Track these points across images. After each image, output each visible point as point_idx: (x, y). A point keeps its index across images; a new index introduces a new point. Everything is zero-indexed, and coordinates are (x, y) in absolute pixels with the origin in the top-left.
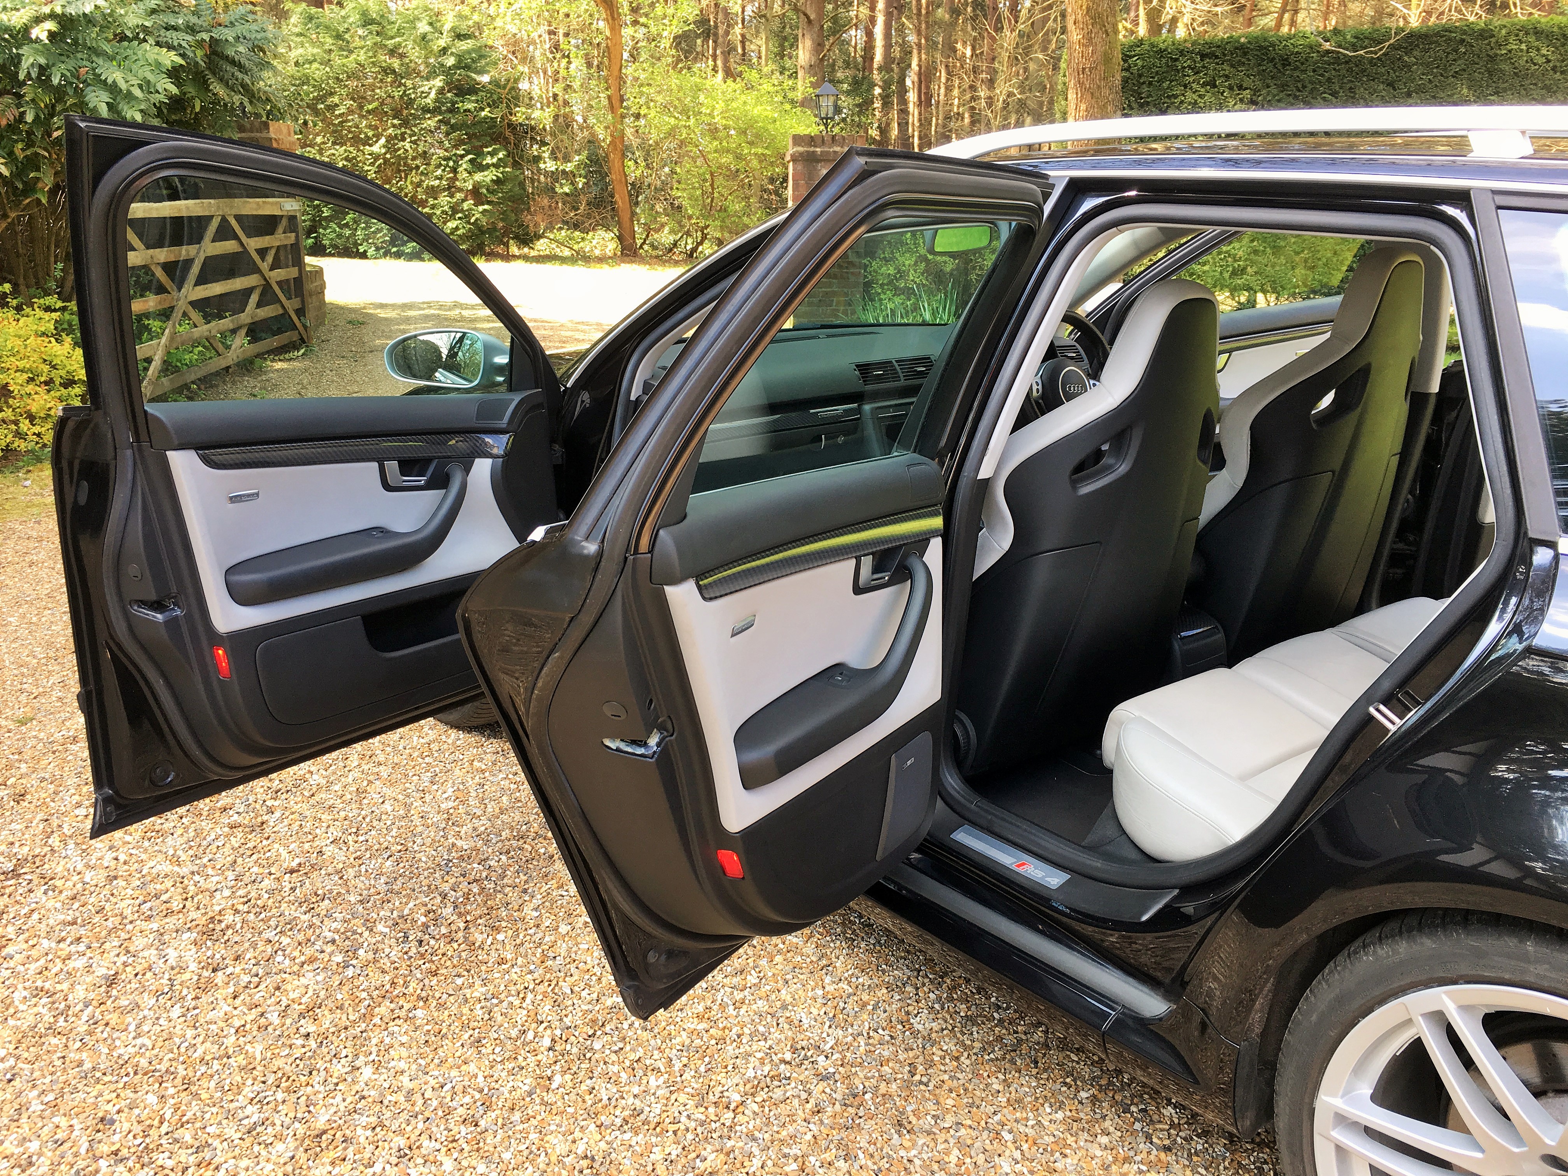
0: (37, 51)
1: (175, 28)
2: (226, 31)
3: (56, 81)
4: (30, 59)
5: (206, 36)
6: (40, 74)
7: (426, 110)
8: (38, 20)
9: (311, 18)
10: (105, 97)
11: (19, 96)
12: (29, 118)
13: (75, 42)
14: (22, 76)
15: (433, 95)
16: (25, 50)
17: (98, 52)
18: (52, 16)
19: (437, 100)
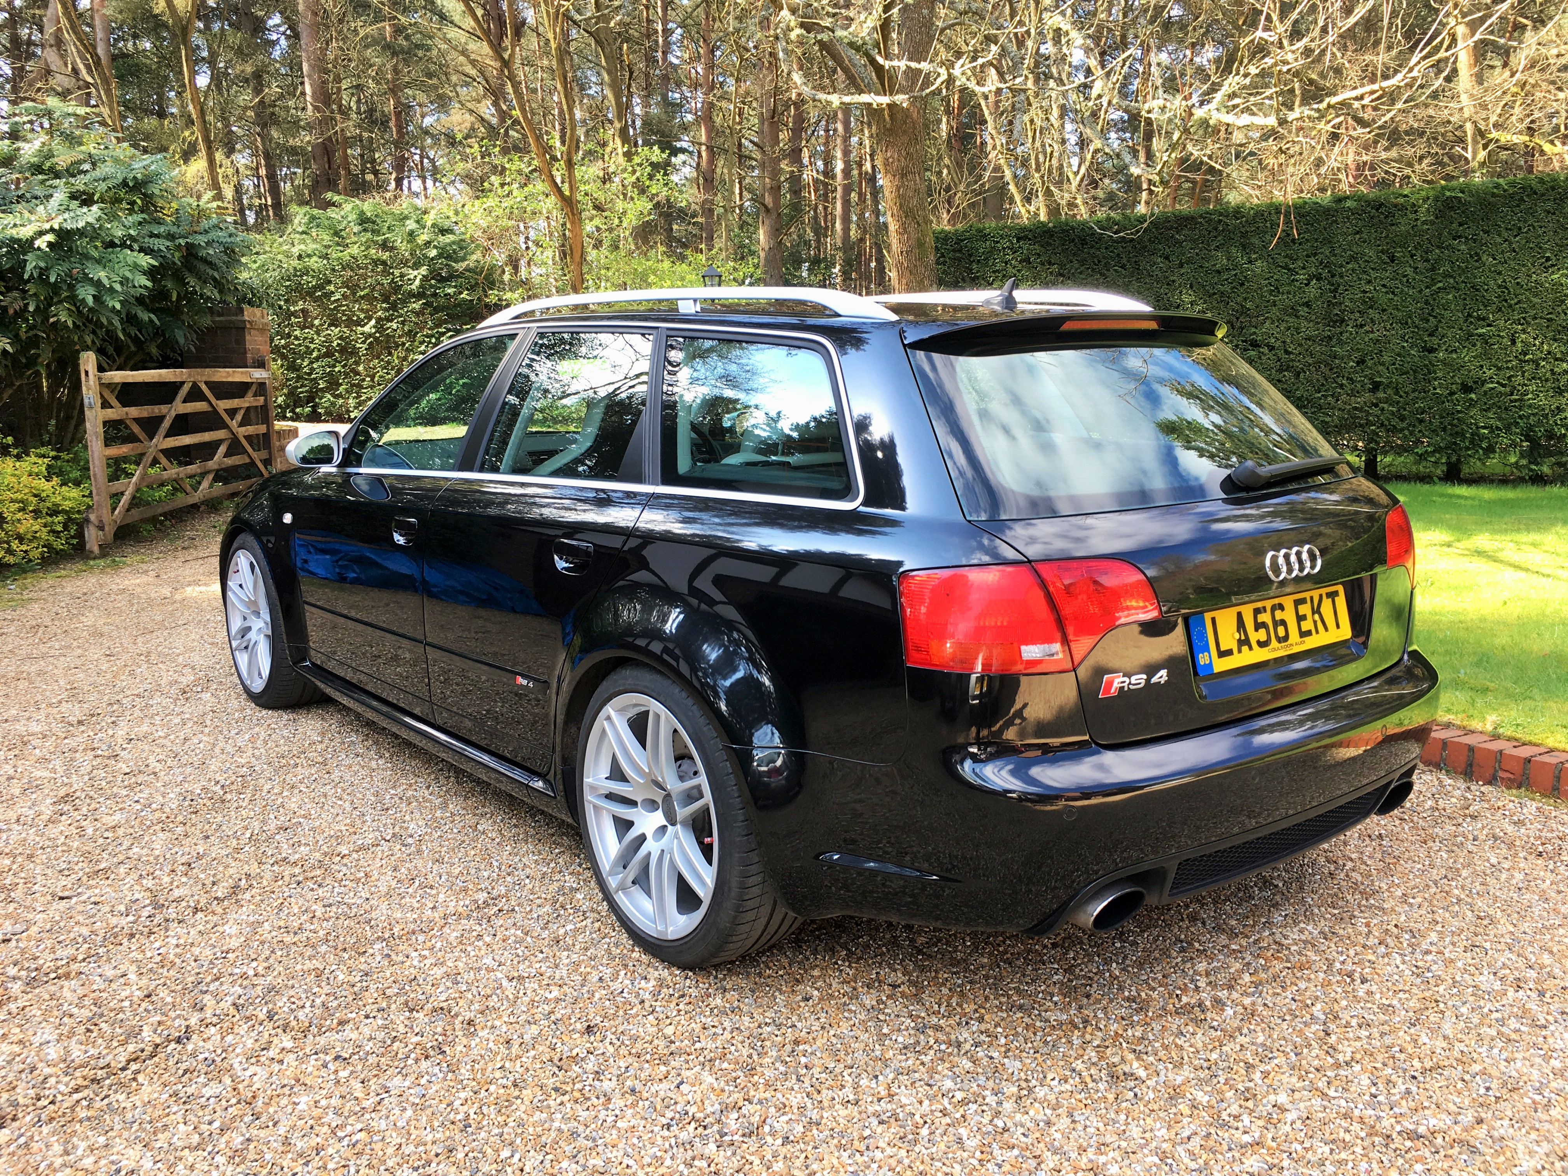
0: (39, 258)
1: (157, 236)
2: (199, 237)
3: (52, 279)
4: (32, 264)
5: (182, 242)
6: (41, 274)
7: (411, 295)
8: (41, 233)
9: (313, 218)
10: (92, 291)
11: (24, 292)
12: (31, 308)
13: (70, 249)
14: (26, 277)
15: (417, 282)
16: (29, 257)
17: (86, 257)
18: (52, 230)
19: (421, 286)
